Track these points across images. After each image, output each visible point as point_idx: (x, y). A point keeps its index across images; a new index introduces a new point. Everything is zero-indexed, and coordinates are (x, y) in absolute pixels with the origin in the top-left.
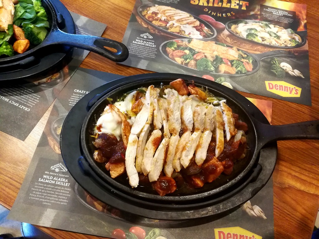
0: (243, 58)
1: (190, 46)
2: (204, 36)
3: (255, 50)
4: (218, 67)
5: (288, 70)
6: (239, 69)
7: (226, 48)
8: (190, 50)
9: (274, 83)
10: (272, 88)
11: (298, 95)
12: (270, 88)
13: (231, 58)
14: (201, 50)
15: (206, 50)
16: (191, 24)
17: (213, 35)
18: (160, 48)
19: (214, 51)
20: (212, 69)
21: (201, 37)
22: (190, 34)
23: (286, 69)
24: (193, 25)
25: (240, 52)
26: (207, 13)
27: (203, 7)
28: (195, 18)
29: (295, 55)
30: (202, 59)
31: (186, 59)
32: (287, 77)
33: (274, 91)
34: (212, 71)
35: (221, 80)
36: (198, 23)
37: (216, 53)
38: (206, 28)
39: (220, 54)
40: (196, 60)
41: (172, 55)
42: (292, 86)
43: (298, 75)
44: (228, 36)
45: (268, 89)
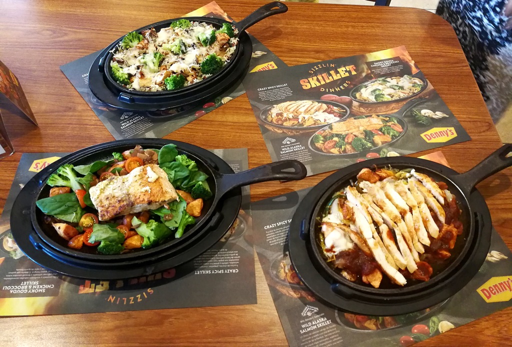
0: (387, 121)
1: (334, 132)
2: (339, 116)
3: (392, 110)
4: (373, 141)
5: (431, 115)
6: (391, 134)
7: (366, 120)
8: (337, 135)
9: (429, 132)
10: (431, 139)
11: (455, 135)
12: (429, 140)
13: (378, 127)
14: (347, 132)
15: (351, 129)
16: (319, 110)
17: (346, 112)
18: (310, 147)
19: (358, 127)
20: (369, 145)
21: (338, 119)
22: (325, 120)
23: (429, 116)
24: (322, 111)
25: (381, 117)
26: (325, 93)
27: (318, 88)
28: (319, 102)
29: (426, 99)
30: (354, 140)
31: (341, 147)
32: (434, 122)
33: (433, 141)
34: (371, 148)
35: (384, 152)
36: (325, 106)
37: (362, 129)
38: (335, 108)
39: (366, 127)
40: (350, 144)
41: (325, 149)
42: (445, 129)
43: (442, 116)
44: (360, 106)
45: (428, 141)
